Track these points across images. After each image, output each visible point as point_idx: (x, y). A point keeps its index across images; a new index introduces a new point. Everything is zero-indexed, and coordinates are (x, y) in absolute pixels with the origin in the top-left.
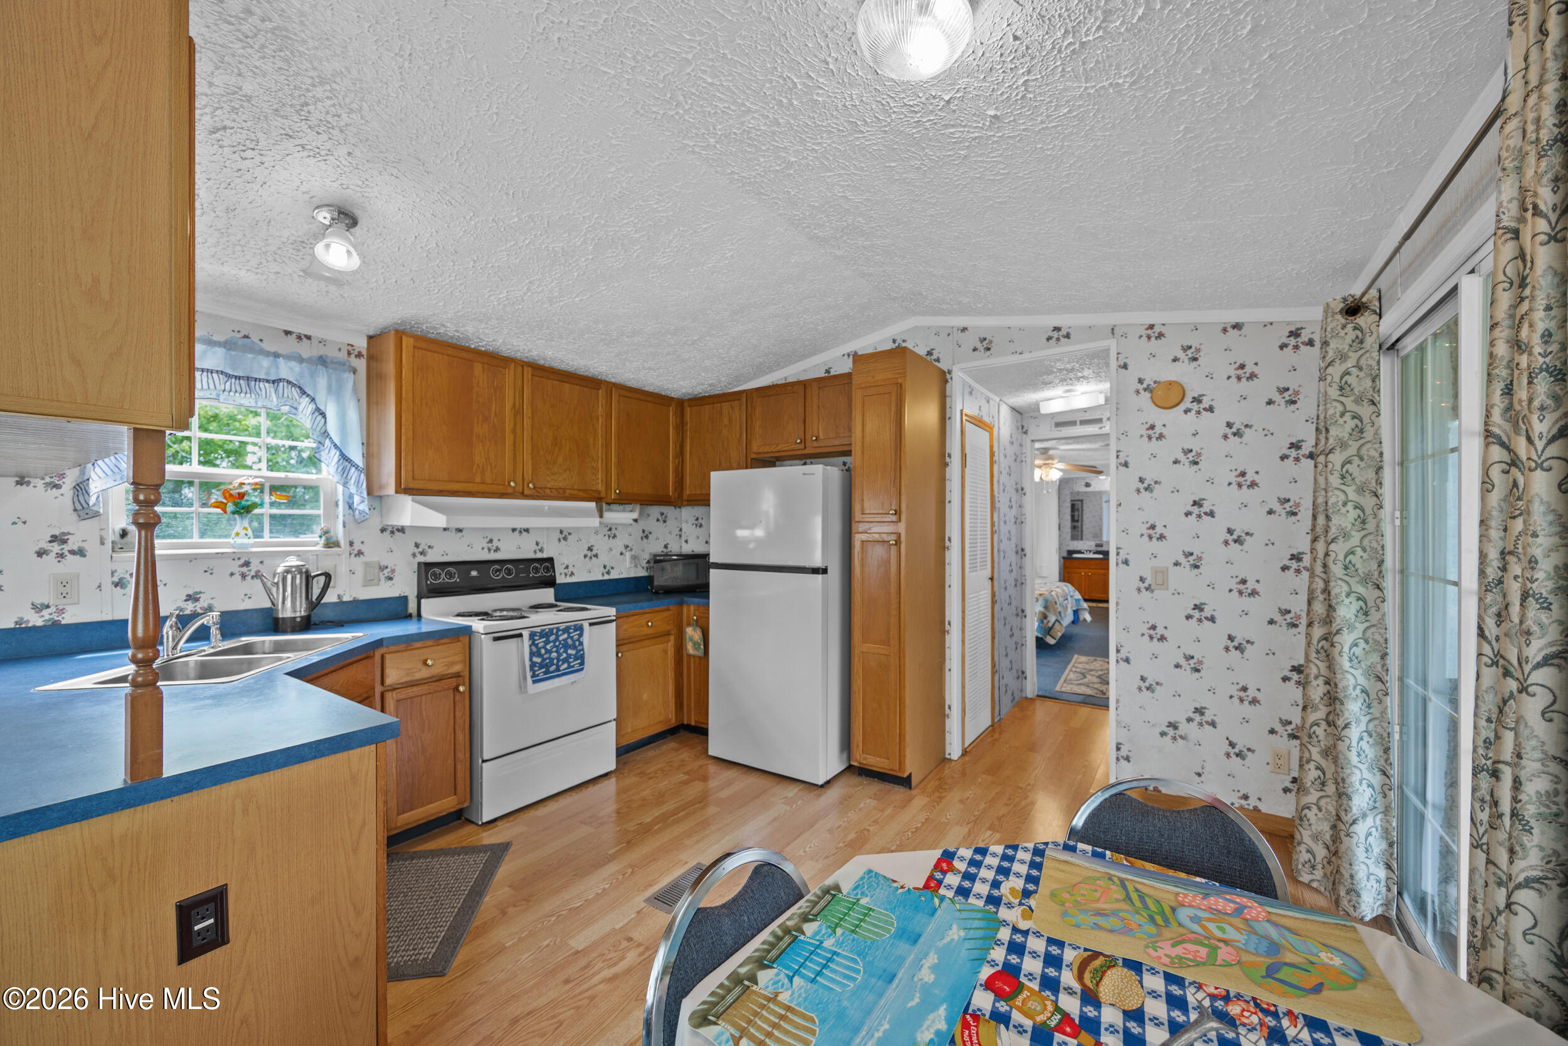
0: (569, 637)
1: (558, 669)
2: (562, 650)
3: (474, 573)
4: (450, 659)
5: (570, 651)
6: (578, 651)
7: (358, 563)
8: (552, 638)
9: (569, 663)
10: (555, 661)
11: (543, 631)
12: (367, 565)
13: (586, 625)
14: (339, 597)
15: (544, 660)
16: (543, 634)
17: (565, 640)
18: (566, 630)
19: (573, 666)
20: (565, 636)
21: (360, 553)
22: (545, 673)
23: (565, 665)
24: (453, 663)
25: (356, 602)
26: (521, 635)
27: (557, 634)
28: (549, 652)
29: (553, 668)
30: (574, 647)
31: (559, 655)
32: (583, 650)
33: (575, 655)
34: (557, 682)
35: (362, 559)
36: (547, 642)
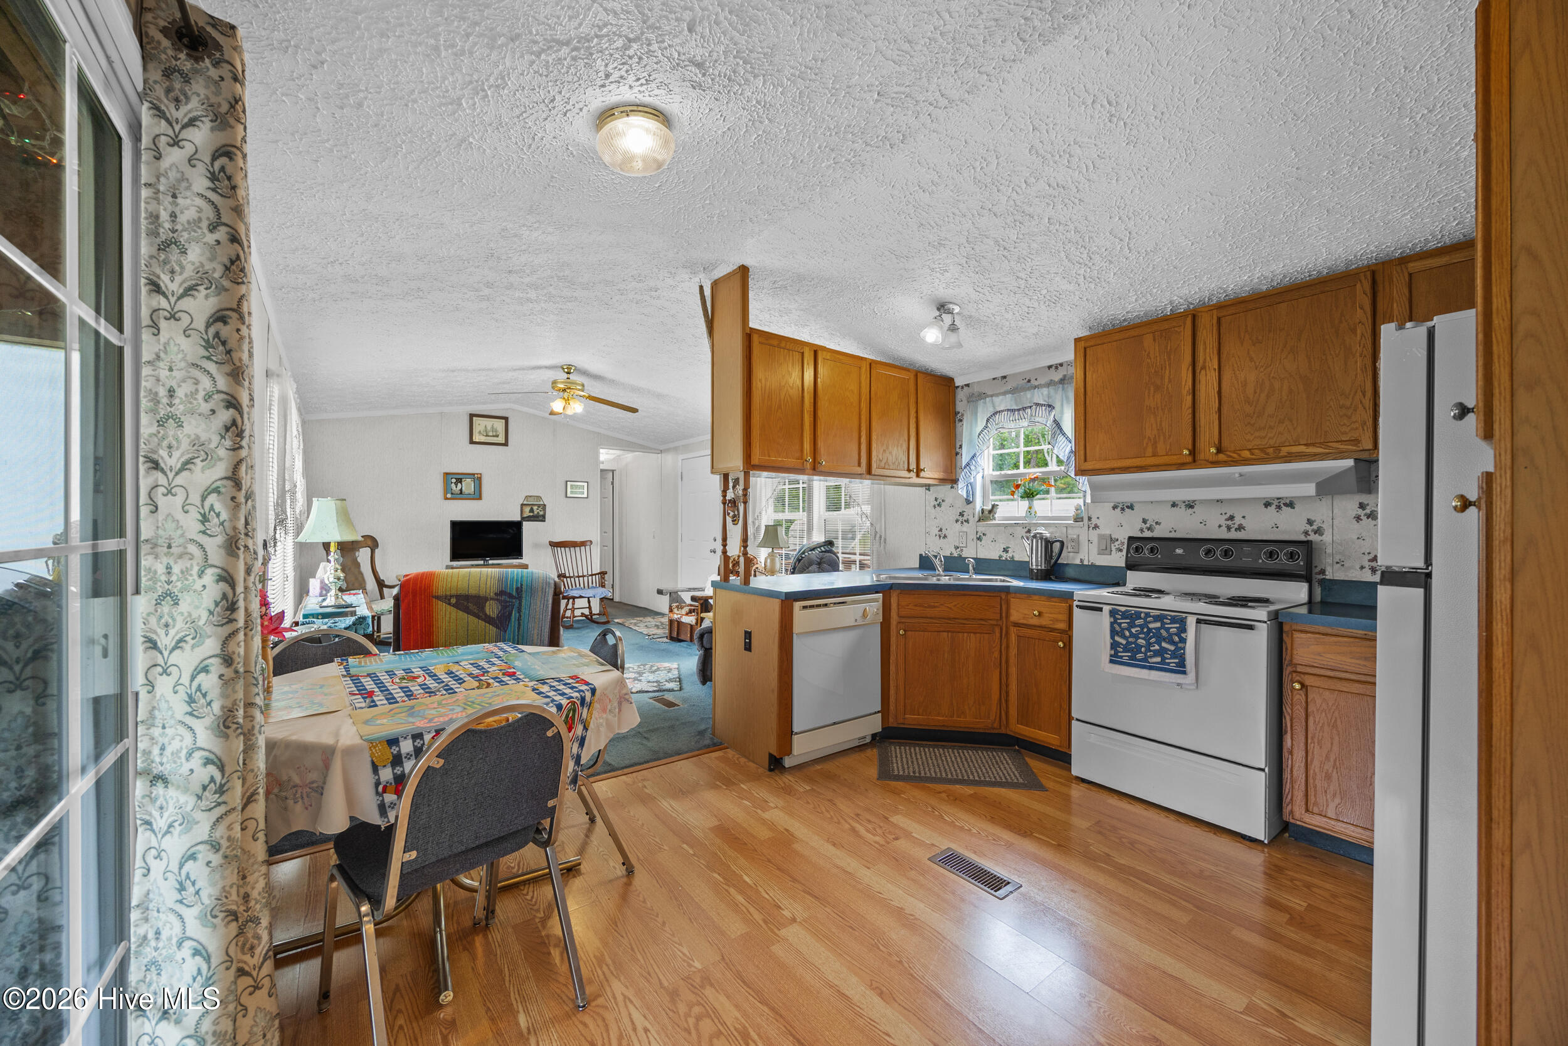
0: (1162, 627)
1: (1145, 660)
2: (1153, 640)
3: (1179, 551)
4: (1055, 616)
5: (1164, 645)
6: (1178, 649)
7: (1094, 535)
8: (1138, 622)
9: (1164, 659)
10: (1143, 649)
11: (1127, 611)
12: (1101, 537)
13: (1191, 621)
14: (1082, 560)
15: (1128, 643)
16: (1125, 615)
17: (1158, 629)
18: (1157, 618)
19: (1168, 664)
20: (1158, 625)
21: (1096, 527)
22: (1131, 658)
23: (1159, 659)
24: (1057, 620)
25: (1093, 566)
26: (1100, 610)
27: (1145, 619)
28: (1136, 637)
29: (1140, 656)
30: (1172, 643)
31: (1150, 644)
32: (1184, 649)
33: (1173, 652)
34: (1144, 673)
35: (1098, 531)
36: (1132, 625)
